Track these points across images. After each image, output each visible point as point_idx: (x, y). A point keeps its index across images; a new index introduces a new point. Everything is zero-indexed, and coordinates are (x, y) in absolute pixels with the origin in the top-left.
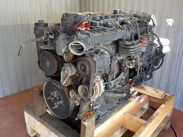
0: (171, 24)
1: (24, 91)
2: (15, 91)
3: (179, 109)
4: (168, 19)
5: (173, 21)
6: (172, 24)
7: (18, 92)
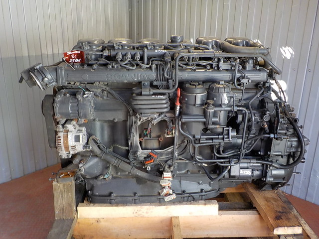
0: (288, 56)
1: (34, 172)
2: (18, 174)
3: (303, 197)
4: (283, 47)
5: (291, 51)
6: (290, 56)
7: (22, 175)
